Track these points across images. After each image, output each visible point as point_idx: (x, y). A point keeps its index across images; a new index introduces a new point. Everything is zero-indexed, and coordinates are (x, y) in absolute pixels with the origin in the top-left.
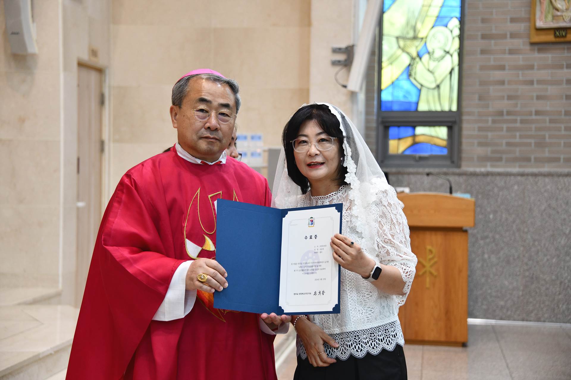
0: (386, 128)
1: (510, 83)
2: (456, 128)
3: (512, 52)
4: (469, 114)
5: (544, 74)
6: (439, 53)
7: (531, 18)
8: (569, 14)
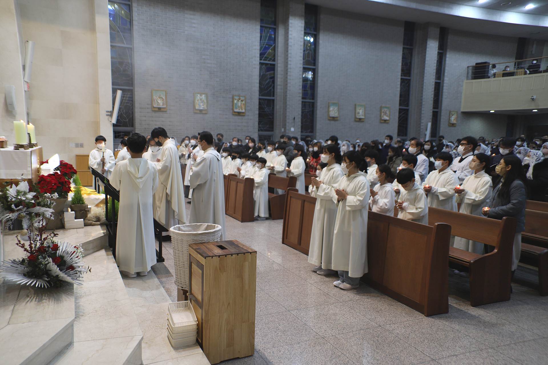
1: (148, 121)
3: (148, 113)
4: (137, 128)
5: (156, 119)
7: (152, 104)
8: (161, 104)
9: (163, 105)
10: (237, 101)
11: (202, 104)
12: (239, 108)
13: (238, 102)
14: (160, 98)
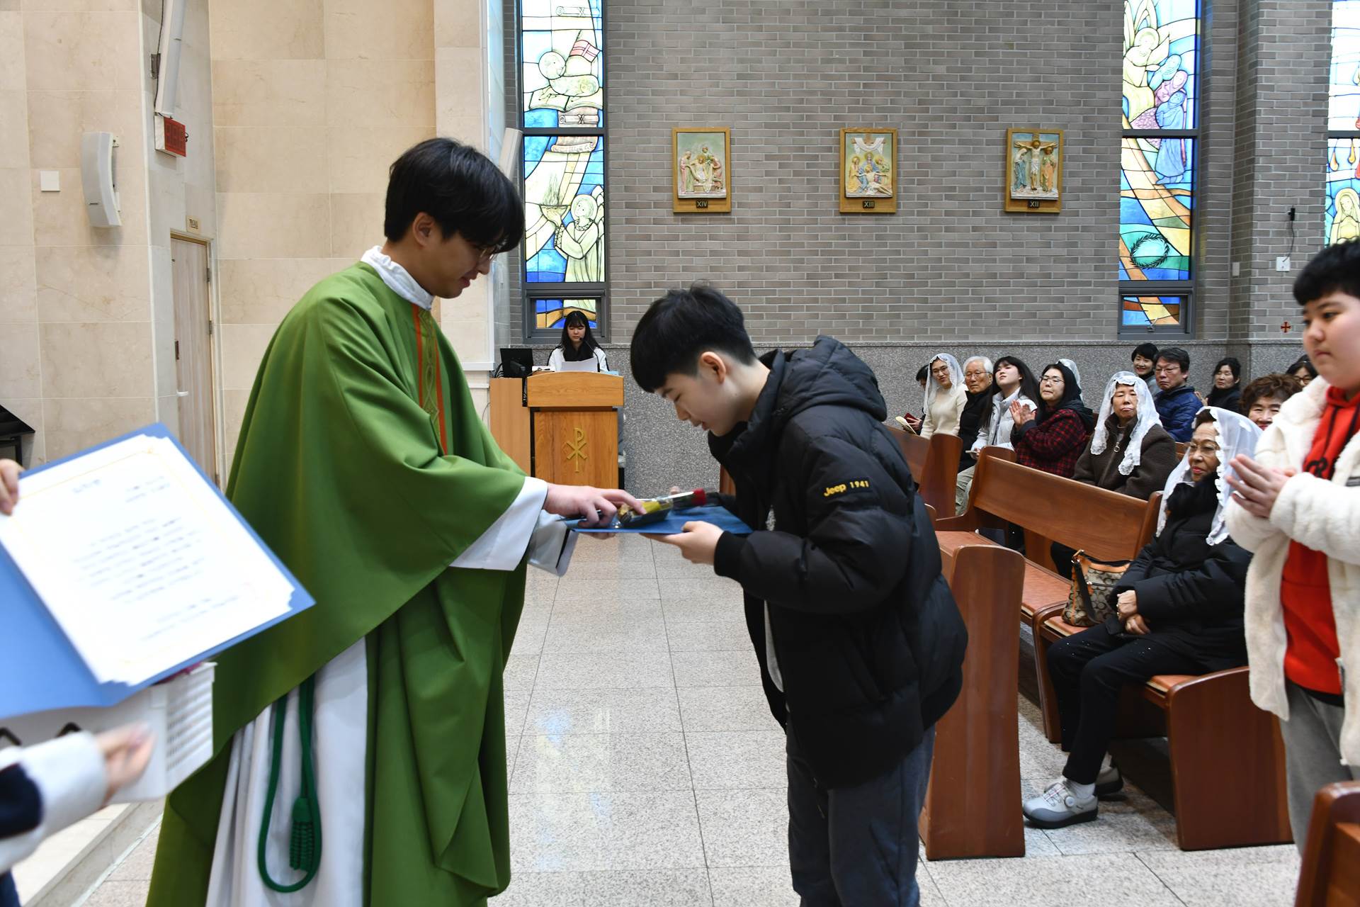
0: (533, 301)
1: (656, 253)
2: (604, 301)
3: (656, 222)
4: (617, 285)
5: (689, 245)
6: (584, 222)
7: (673, 188)
8: (709, 185)
9: (715, 188)
10: (1022, 155)
11: (871, 176)
12: (1032, 183)
13: (1025, 157)
14: (703, 162)
